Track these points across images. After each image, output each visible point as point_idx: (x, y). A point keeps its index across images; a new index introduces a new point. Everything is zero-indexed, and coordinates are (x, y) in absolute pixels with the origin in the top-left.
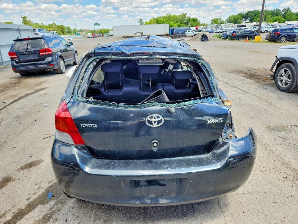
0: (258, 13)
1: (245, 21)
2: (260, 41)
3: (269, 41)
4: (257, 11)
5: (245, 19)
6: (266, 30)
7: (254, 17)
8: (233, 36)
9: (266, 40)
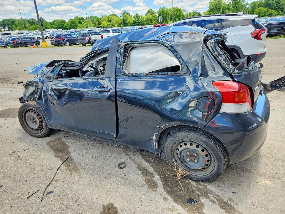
0: (15, 21)
1: (4, 30)
2: (47, 46)
3: (55, 45)
4: (12, 19)
5: (3, 27)
6: (38, 37)
7: (13, 26)
8: (15, 43)
9: (52, 45)
